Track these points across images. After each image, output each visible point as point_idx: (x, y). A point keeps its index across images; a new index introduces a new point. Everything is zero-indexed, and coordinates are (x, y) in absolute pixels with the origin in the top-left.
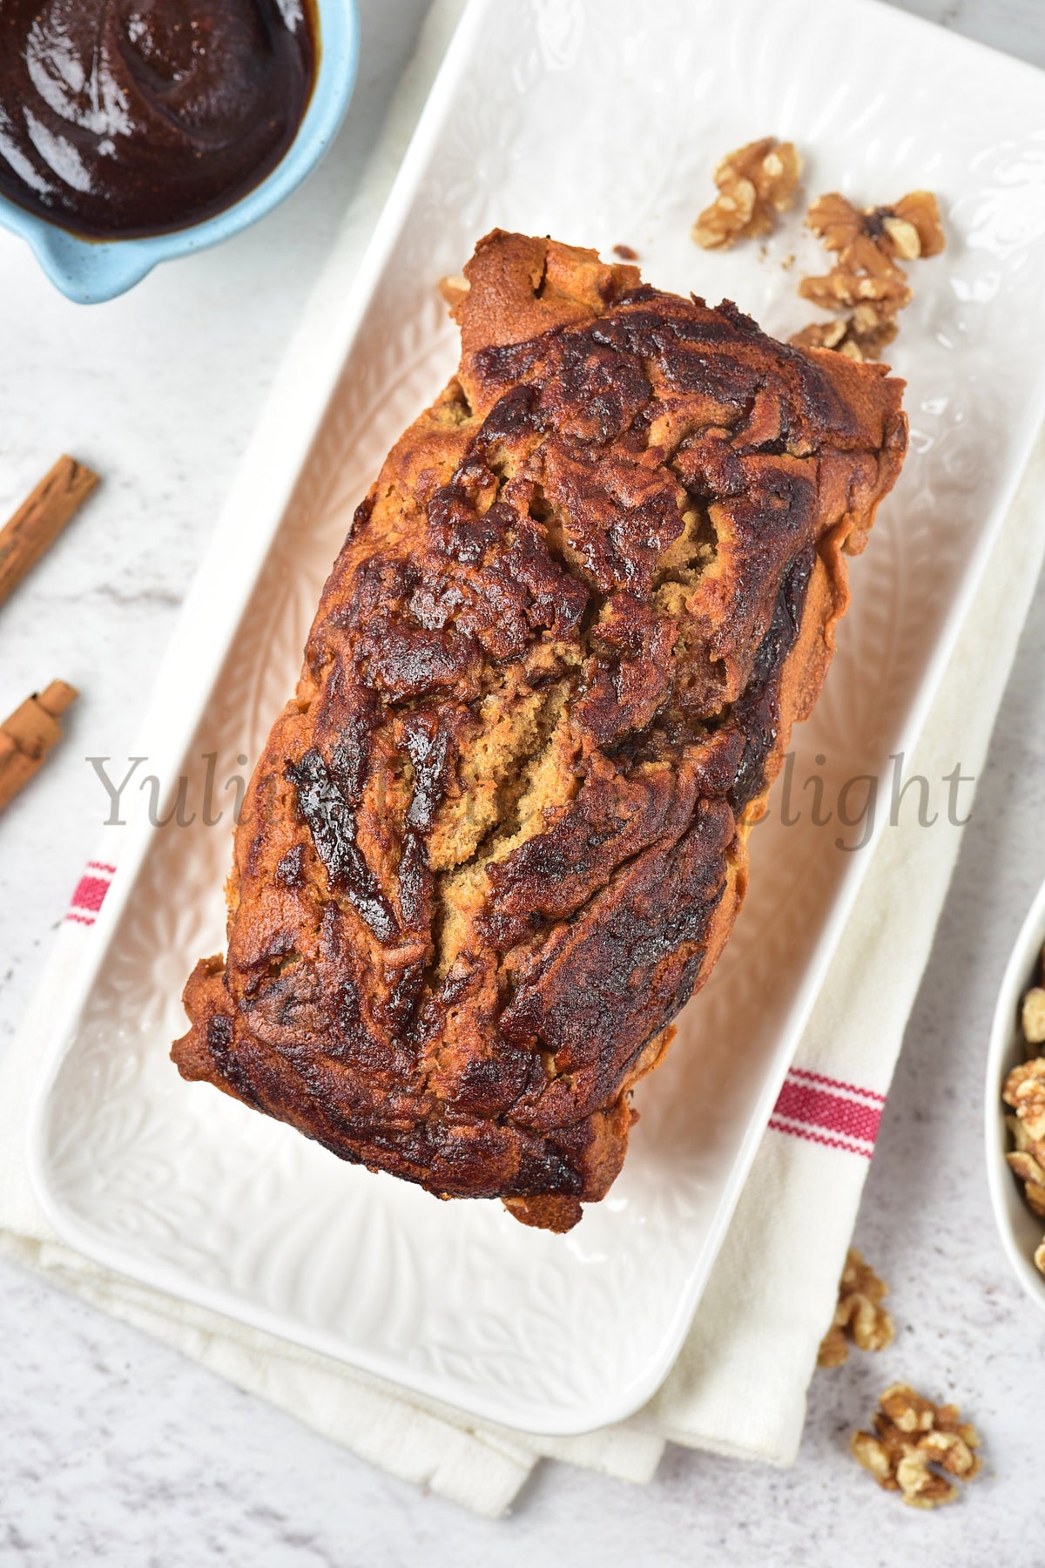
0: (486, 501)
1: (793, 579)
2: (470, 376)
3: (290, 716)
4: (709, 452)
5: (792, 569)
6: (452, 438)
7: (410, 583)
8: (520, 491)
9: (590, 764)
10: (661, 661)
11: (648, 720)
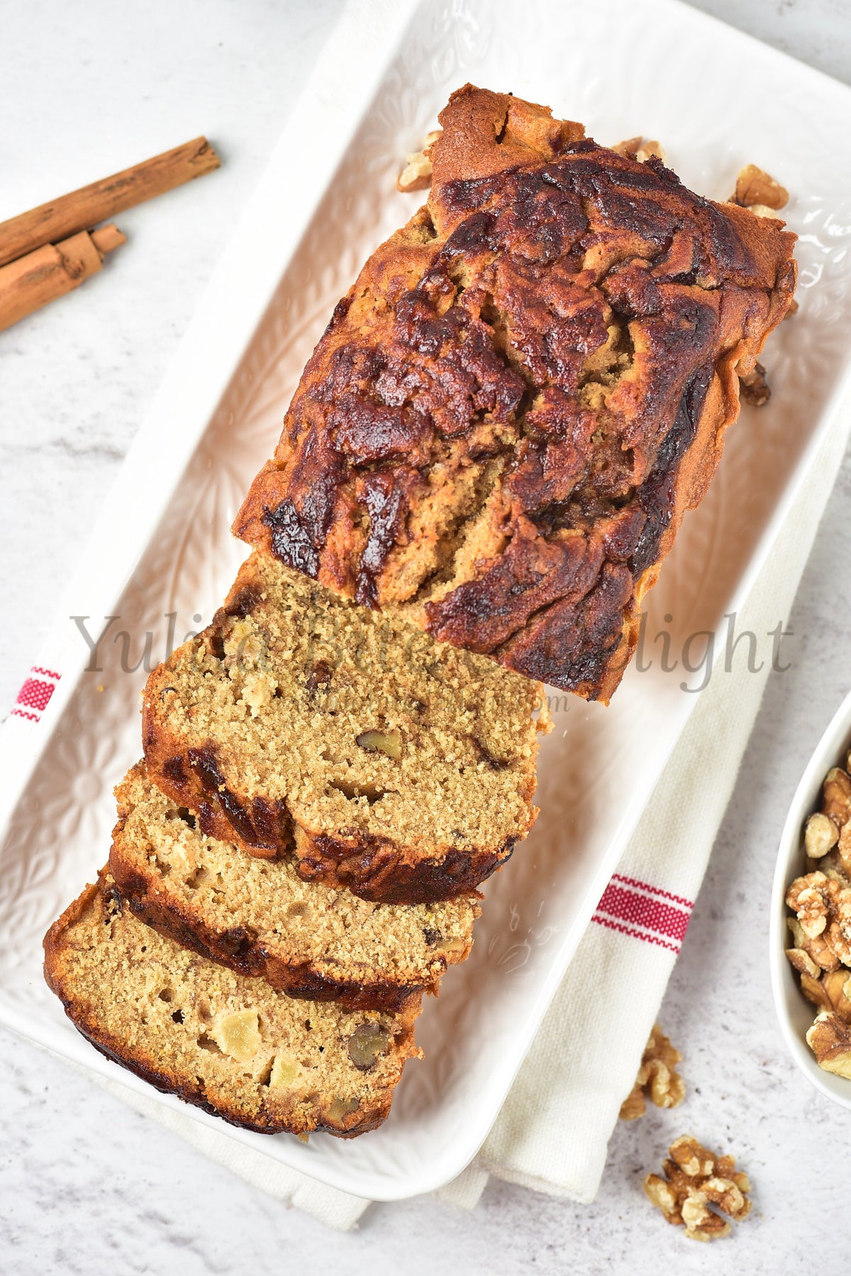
0: (445, 305)
1: (694, 389)
2: (438, 203)
3: (270, 472)
4: (632, 278)
5: (694, 381)
6: (419, 253)
7: (377, 366)
8: (474, 298)
9: (517, 526)
10: (581, 446)
11: (568, 494)
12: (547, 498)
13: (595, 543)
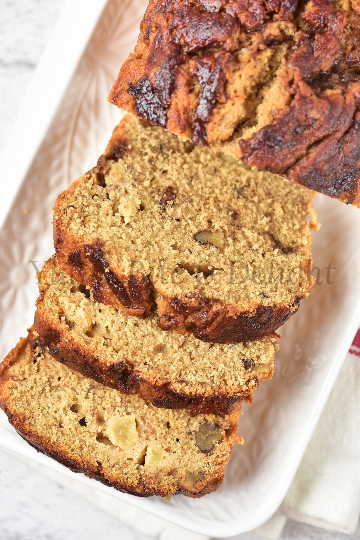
3: (132, 60)
9: (298, 87)
10: (338, 35)
11: (330, 67)
12: (317, 69)
13: (349, 99)
